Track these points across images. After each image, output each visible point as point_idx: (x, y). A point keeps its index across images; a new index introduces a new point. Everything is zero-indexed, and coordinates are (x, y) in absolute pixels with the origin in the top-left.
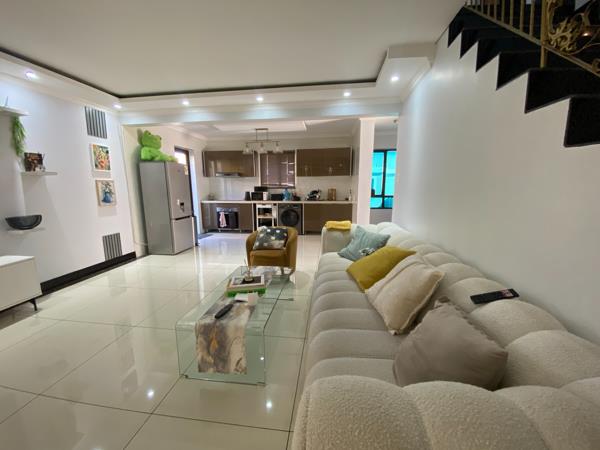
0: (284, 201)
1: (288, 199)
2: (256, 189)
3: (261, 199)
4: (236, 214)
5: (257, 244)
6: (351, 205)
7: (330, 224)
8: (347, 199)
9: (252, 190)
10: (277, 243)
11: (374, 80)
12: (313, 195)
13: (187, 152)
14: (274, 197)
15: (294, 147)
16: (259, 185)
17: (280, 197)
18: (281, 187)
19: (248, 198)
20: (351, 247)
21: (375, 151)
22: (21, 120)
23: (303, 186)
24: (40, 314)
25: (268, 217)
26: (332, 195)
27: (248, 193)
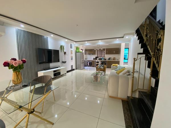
0: (102, 60)
1: (103, 60)
2: (96, 57)
3: (97, 59)
4: (91, 63)
5: (98, 68)
6: (119, 61)
7: (113, 65)
8: (118, 60)
9: (95, 58)
10: (102, 68)
11: (123, 37)
12: (109, 59)
13: (82, 50)
14: (100, 59)
15: (105, 48)
16: (96, 56)
17: (101, 59)
18: (101, 57)
19: (94, 59)
20: (117, 69)
21: (125, 48)
22: (64, 47)
23: (107, 57)
24: (66, 76)
25: (98, 63)
26: (114, 59)
27: (94, 58)
